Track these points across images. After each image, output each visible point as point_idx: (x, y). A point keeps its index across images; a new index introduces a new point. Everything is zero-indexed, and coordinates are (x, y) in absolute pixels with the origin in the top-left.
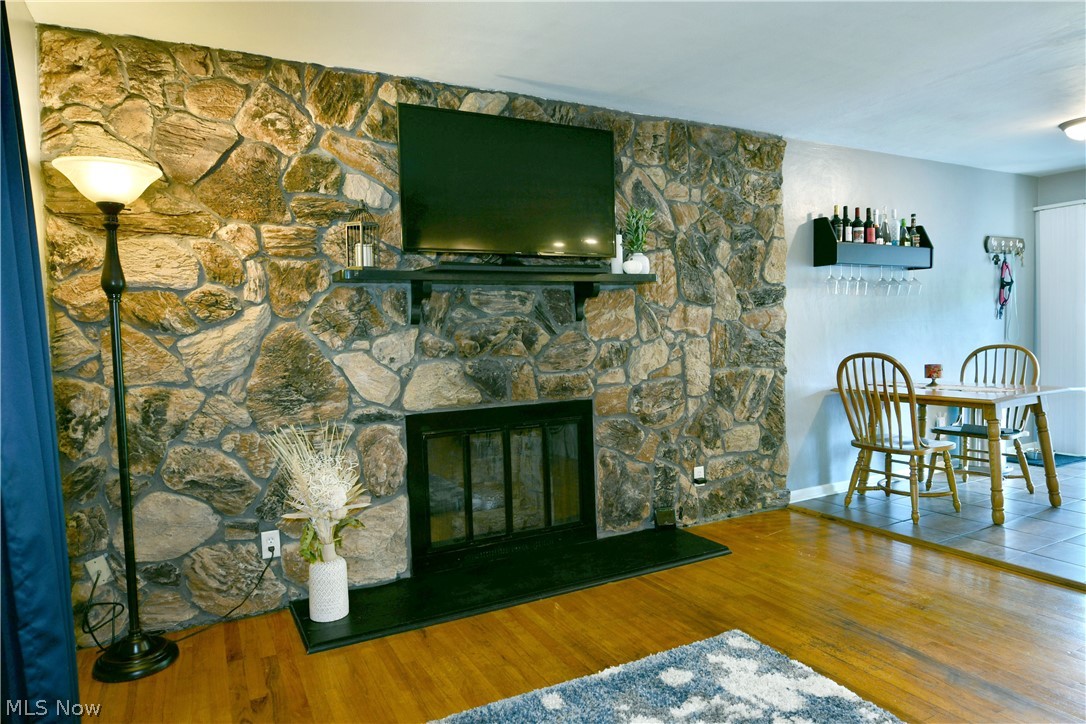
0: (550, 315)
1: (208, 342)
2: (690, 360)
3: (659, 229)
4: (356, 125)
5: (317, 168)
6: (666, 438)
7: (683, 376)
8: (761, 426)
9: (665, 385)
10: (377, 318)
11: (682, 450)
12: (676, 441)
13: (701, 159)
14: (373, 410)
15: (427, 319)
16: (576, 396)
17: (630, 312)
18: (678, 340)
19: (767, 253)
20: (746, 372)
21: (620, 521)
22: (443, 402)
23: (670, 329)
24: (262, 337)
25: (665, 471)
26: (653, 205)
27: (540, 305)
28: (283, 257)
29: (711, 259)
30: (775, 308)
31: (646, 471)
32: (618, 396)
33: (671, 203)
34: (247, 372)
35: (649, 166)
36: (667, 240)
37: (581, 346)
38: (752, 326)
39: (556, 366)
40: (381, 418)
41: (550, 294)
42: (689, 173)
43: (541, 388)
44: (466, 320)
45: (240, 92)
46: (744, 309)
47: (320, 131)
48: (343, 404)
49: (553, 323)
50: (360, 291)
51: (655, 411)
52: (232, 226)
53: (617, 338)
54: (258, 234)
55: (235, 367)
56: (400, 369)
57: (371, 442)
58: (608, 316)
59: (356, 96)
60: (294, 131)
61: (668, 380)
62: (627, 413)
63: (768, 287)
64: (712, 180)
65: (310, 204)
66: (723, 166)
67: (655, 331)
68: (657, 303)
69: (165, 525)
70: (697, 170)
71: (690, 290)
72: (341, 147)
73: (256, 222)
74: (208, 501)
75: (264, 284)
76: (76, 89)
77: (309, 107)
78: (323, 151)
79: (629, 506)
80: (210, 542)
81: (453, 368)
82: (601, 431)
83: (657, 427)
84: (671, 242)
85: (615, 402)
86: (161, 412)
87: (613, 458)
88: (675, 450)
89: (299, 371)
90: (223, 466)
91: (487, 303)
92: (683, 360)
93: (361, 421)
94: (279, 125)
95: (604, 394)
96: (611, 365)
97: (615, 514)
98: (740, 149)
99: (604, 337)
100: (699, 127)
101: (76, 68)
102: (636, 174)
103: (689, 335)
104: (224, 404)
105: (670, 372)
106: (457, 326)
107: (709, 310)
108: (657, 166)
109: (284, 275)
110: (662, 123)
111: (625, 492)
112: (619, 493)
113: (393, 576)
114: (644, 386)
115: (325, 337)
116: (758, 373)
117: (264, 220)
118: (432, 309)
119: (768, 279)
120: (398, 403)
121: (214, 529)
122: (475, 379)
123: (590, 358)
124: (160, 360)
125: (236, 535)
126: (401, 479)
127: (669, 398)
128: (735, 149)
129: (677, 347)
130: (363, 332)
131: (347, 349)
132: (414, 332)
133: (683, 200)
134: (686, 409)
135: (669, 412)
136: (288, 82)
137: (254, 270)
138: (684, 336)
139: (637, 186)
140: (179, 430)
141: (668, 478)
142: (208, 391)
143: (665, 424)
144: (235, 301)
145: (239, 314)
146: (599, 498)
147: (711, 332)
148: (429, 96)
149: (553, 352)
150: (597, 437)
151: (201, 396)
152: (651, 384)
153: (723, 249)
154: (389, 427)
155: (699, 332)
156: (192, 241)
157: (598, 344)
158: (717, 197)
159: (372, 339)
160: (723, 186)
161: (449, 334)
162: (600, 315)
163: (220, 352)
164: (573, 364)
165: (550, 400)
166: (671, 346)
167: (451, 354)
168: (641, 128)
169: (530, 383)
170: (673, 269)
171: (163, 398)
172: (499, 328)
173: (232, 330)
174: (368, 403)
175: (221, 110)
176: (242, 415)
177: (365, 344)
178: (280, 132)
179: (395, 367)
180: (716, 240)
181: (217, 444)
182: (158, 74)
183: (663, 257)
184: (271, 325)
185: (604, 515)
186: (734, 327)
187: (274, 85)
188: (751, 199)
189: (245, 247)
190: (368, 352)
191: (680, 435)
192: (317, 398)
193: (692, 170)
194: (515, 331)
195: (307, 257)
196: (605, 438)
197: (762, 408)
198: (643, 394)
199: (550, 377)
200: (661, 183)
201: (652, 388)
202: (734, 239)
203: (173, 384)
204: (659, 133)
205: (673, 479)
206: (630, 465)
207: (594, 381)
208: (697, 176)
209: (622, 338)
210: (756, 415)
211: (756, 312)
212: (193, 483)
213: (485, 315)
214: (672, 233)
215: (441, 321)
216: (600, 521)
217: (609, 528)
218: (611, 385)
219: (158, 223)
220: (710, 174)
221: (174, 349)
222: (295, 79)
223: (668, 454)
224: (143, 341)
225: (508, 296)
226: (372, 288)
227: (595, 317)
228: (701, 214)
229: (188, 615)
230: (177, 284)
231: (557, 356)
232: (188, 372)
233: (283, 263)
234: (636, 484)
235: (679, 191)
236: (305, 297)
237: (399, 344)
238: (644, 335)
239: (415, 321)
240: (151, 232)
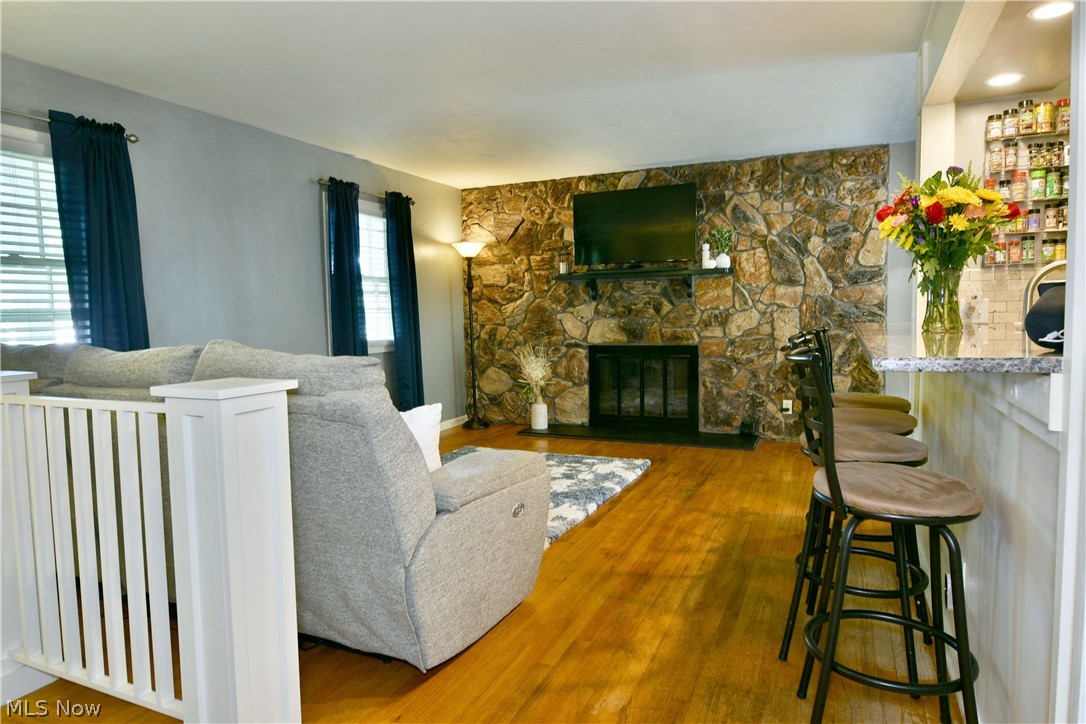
0: (672, 294)
1: (510, 307)
2: (779, 324)
3: (754, 235)
4: (569, 204)
5: (551, 227)
6: (755, 375)
7: (772, 336)
8: (853, 378)
9: (755, 340)
10: (577, 296)
11: (768, 386)
12: (765, 380)
13: (794, 180)
14: (573, 341)
15: (601, 297)
16: (685, 343)
17: (728, 291)
18: (769, 310)
19: (864, 242)
20: (837, 336)
21: (717, 424)
22: (607, 340)
23: (762, 302)
24: (530, 305)
25: (753, 398)
26: (747, 219)
27: (666, 288)
28: (539, 270)
29: (802, 250)
30: (872, 286)
31: (738, 395)
32: (718, 345)
33: (765, 217)
34: (524, 321)
35: (748, 193)
36: (761, 242)
37: (690, 312)
38: (845, 300)
39: (673, 324)
40: (577, 345)
41: (671, 282)
42: (783, 192)
43: (662, 336)
44: (622, 297)
45: (523, 200)
46: (835, 288)
47: (553, 210)
48: (561, 338)
49: (673, 299)
50: (570, 284)
51: (745, 356)
52: (519, 259)
53: (718, 308)
54: (529, 261)
55: (519, 319)
56: (587, 323)
57: (573, 356)
58: (712, 294)
59: (569, 190)
60: (543, 212)
61: (758, 337)
62: (723, 355)
63: (861, 269)
64: (806, 193)
65: (547, 245)
66: (817, 180)
67: (746, 303)
68: (750, 285)
69: (495, 381)
70: (790, 189)
71: (777, 275)
72: (562, 217)
73: (528, 256)
74: (509, 373)
75: (530, 283)
76: (471, 212)
77: (549, 200)
78: (555, 220)
79: (721, 415)
80: (510, 390)
81: (613, 322)
82: (704, 365)
83: (747, 367)
84: (764, 243)
85: (715, 348)
86: (495, 335)
87: (712, 383)
88: (763, 386)
89: (543, 321)
90: (513, 360)
91: (633, 288)
92: (772, 322)
93: (569, 346)
94: (536, 212)
95: (706, 343)
96: (711, 325)
97: (712, 419)
98: (835, 165)
99: (708, 307)
100: (791, 157)
101: (471, 204)
102: (735, 201)
103: (779, 306)
104: (515, 333)
105: (761, 332)
106: (617, 301)
107: (799, 289)
108: (753, 192)
109: (538, 277)
110: (759, 163)
111: (720, 406)
112: (715, 406)
113: (580, 423)
114: (737, 340)
115: (554, 306)
116: (849, 336)
117: (531, 255)
118: (603, 292)
119: (862, 262)
120: (585, 339)
121: (511, 385)
122: (623, 329)
123: (696, 320)
124: (494, 314)
125: (517, 389)
126: (585, 376)
127: (757, 349)
128: (831, 166)
129: (768, 315)
130: (571, 304)
131: (564, 311)
132: (594, 304)
133: (776, 212)
134: (775, 357)
135: (756, 358)
136: (541, 191)
137: (527, 277)
138: (776, 308)
139: (735, 207)
140: (501, 343)
141: (755, 404)
142: (510, 328)
143: (754, 366)
144: (521, 290)
145: (522, 296)
146: (701, 407)
147: (802, 304)
148: (603, 182)
149: (672, 315)
150: (701, 369)
151: (508, 330)
152: (743, 339)
153: (816, 244)
154: (580, 350)
155: (787, 304)
156: (506, 266)
157: (702, 312)
158: (809, 205)
159: (574, 306)
160: (817, 196)
161: (613, 305)
162: (706, 293)
163: (513, 312)
164: (683, 323)
165: (669, 344)
166: (763, 314)
167: (613, 316)
168: (742, 169)
169: (657, 333)
170: (764, 261)
171: (495, 330)
172: (636, 302)
173: (519, 302)
174: (572, 338)
175: (516, 209)
176: (521, 338)
177: (571, 309)
178: (537, 214)
179: (585, 321)
180: (808, 238)
181: (511, 350)
182: (495, 200)
183: (754, 254)
184: (534, 301)
185: (704, 418)
186: (826, 301)
187: (535, 194)
188: (848, 201)
189: (524, 267)
190: (572, 313)
191: (768, 375)
192: (550, 334)
193: (785, 189)
194: (649, 303)
195: (547, 269)
196: (707, 370)
197: (855, 364)
198: (736, 345)
199: (668, 330)
200: (757, 203)
201: (744, 342)
202: (825, 234)
203: (499, 325)
204: (756, 168)
205: (761, 404)
206: (725, 390)
207: (699, 335)
208: (790, 192)
209: (721, 308)
210: (848, 369)
211: (850, 289)
212: (504, 365)
213: (633, 295)
214: (766, 236)
215: (608, 298)
216: (702, 421)
217: (709, 427)
218: (711, 337)
219: (494, 260)
220: (804, 188)
221: (500, 310)
222: (544, 189)
223: (758, 387)
224: (489, 307)
225: (645, 284)
226: (576, 282)
227: (702, 295)
228: (794, 219)
229: (501, 418)
230: (500, 284)
231: (674, 318)
232: (504, 320)
233: (538, 273)
234: (729, 402)
235: (774, 206)
236: (546, 288)
237: (586, 310)
238: (737, 305)
239: (594, 298)
240: (493, 264)
